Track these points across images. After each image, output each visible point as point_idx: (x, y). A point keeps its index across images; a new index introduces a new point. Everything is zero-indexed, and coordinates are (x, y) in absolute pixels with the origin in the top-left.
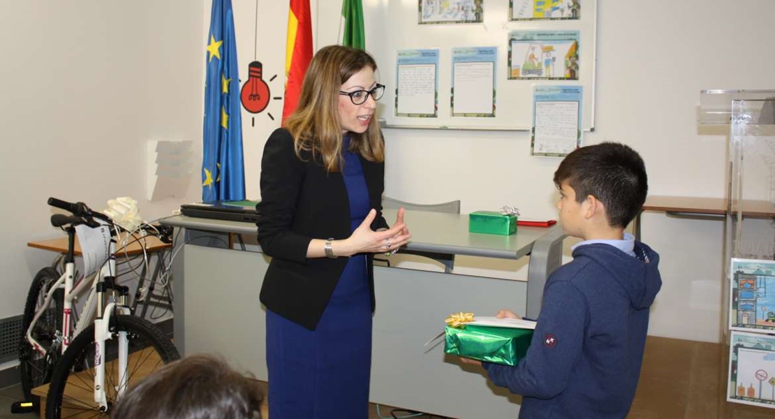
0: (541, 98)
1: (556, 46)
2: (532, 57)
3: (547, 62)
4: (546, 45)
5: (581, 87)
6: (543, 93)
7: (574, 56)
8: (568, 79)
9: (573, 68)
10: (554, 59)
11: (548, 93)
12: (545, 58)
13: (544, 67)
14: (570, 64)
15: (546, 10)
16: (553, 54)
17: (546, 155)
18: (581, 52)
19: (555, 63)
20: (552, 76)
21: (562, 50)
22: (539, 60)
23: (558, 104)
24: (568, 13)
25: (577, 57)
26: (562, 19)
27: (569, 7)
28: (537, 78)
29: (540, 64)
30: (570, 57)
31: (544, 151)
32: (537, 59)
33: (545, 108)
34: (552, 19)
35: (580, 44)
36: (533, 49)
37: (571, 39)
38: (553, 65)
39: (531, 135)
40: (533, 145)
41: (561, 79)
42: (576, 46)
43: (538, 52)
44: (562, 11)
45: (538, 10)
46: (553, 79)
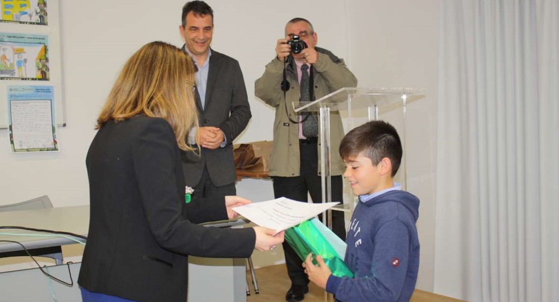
0: (14, 97)
1: (26, 48)
2: (4, 57)
3: (19, 64)
4: (18, 47)
5: (53, 87)
6: (17, 93)
7: (44, 58)
8: (39, 79)
9: (44, 69)
10: (25, 61)
11: (22, 93)
12: (17, 59)
13: (16, 68)
14: (41, 66)
15: (14, 14)
16: (24, 56)
17: (28, 150)
18: (50, 55)
19: (27, 64)
20: (24, 77)
21: (32, 53)
22: (11, 61)
23: (32, 103)
24: (36, 18)
25: (47, 59)
26: (31, 23)
27: (37, 13)
28: (10, 78)
29: (12, 65)
30: (40, 60)
31: (25, 147)
32: (9, 60)
33: (20, 108)
34: (21, 22)
35: (49, 48)
36: (4, 50)
37: (40, 43)
38: (25, 66)
39: (9, 132)
40: (12, 142)
41: (33, 79)
42: (46, 50)
43: (9, 54)
44: (31, 16)
45: (6, 13)
46: (26, 79)
